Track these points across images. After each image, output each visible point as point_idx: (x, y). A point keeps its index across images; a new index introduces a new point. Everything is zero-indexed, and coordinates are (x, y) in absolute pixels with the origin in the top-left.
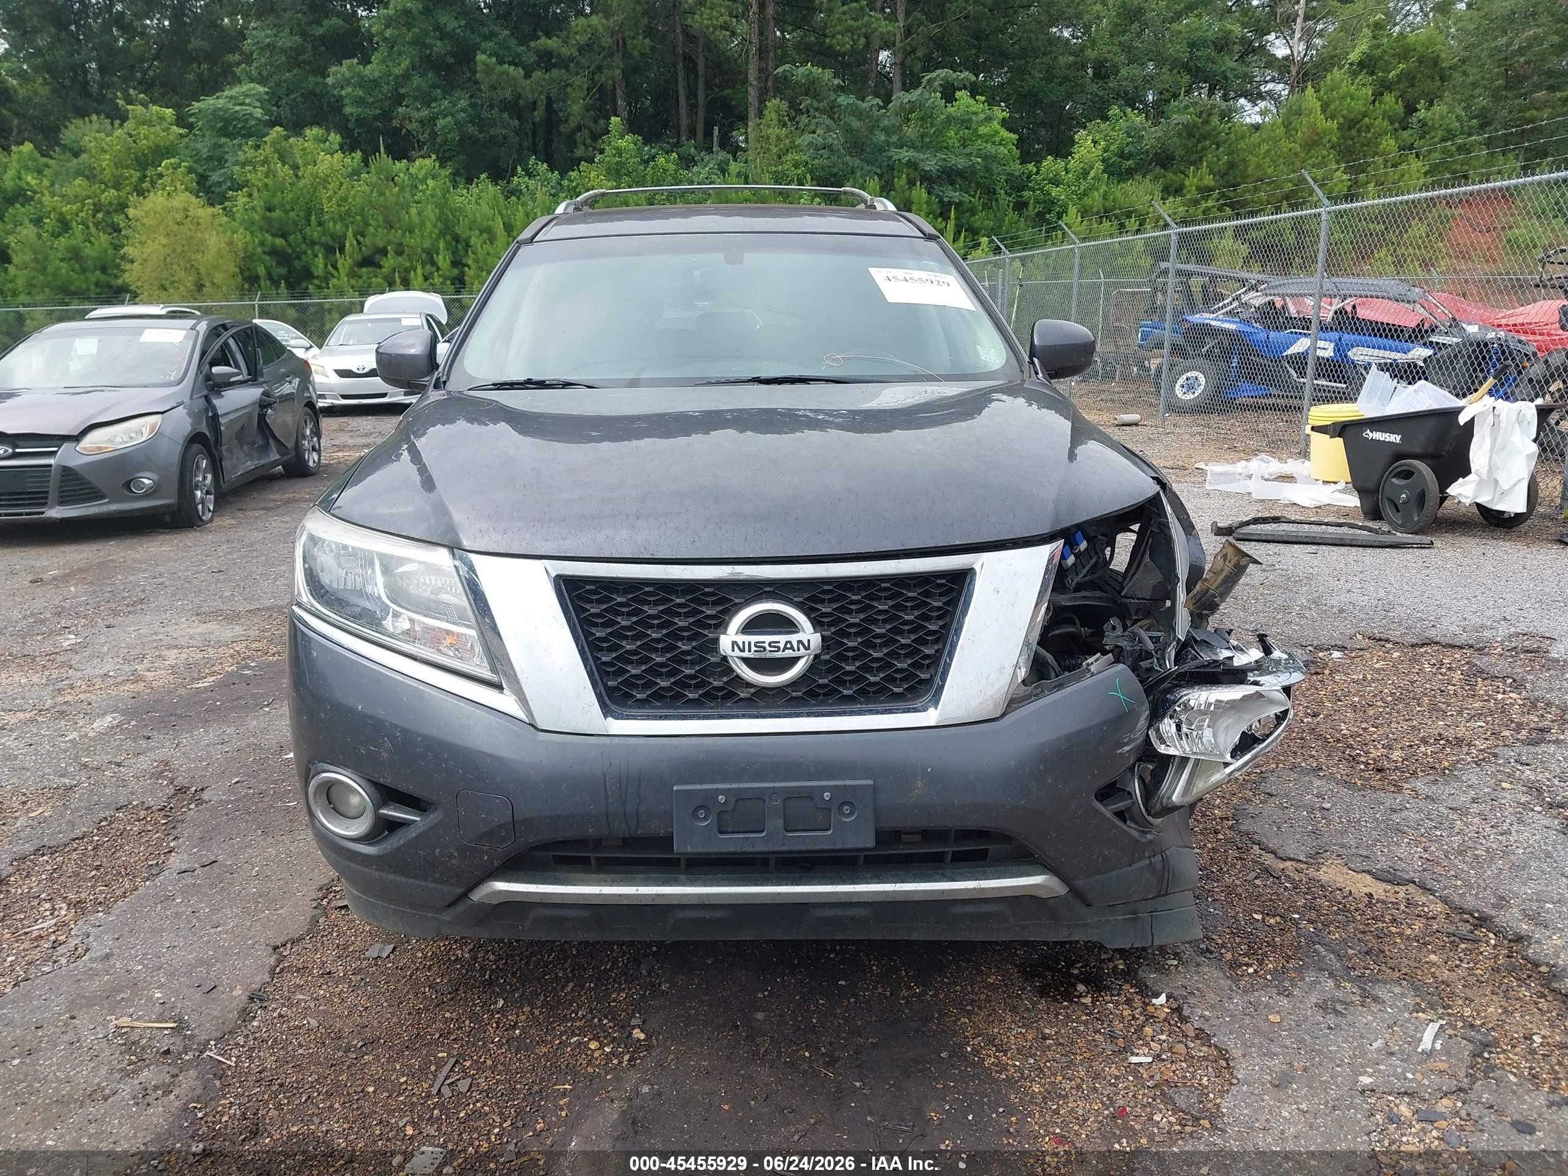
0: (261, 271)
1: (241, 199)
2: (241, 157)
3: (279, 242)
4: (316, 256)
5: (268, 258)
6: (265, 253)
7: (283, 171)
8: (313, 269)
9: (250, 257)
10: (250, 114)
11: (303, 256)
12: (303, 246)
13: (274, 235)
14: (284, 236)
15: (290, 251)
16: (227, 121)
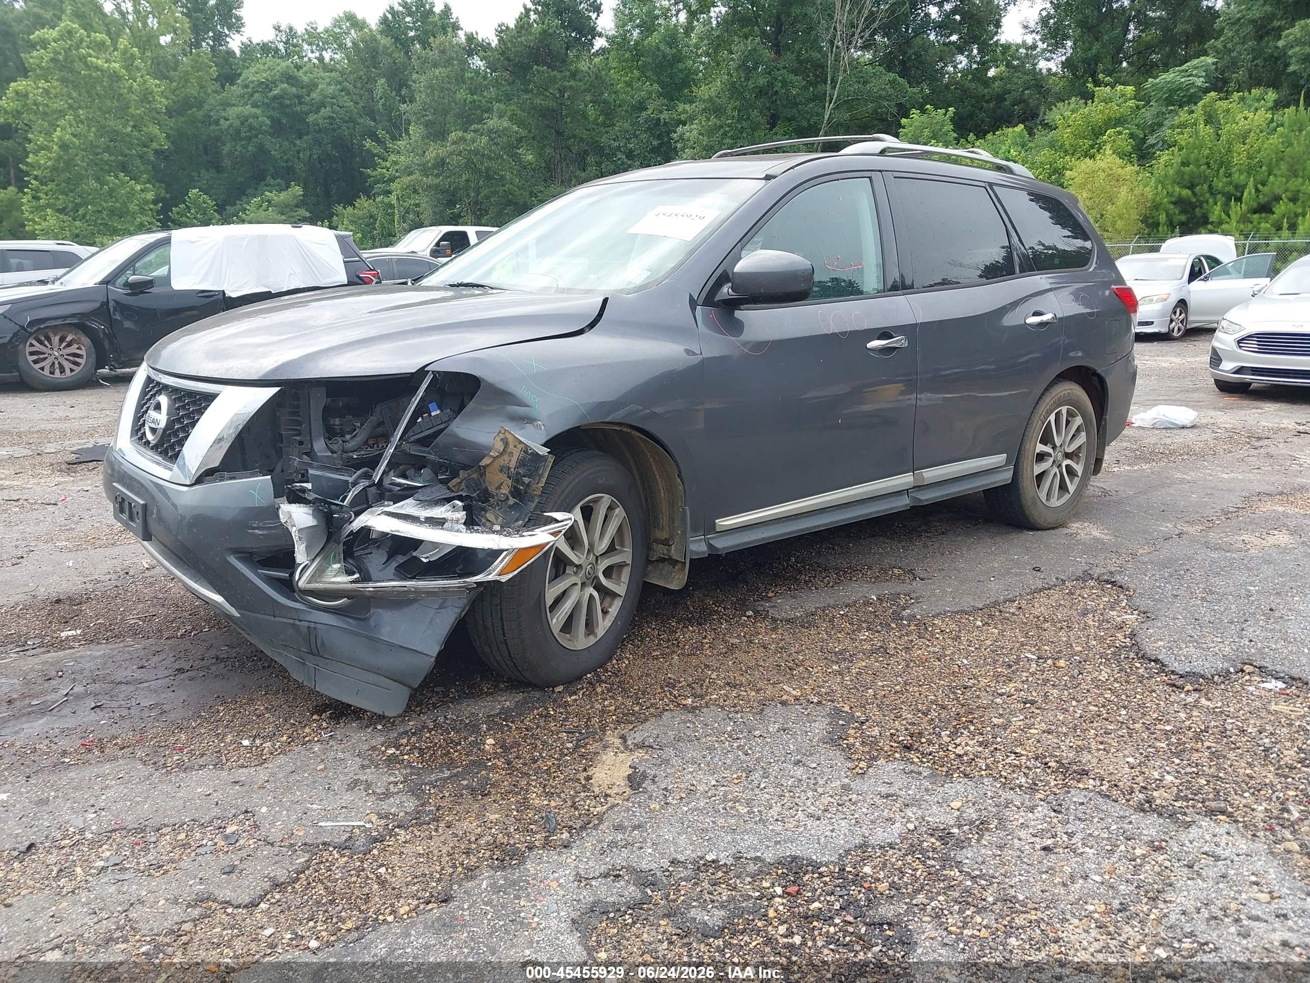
0: (1163, 218)
1: (1165, 157)
2: (1177, 121)
3: (1186, 193)
4: (1216, 204)
5: (1172, 207)
6: (1171, 202)
7: (1206, 131)
8: (1210, 215)
9: (1156, 207)
10: (1193, 83)
11: (1205, 205)
12: (1207, 195)
13: (1181, 188)
14: (1191, 187)
15: (1194, 200)
16: (1172, 92)
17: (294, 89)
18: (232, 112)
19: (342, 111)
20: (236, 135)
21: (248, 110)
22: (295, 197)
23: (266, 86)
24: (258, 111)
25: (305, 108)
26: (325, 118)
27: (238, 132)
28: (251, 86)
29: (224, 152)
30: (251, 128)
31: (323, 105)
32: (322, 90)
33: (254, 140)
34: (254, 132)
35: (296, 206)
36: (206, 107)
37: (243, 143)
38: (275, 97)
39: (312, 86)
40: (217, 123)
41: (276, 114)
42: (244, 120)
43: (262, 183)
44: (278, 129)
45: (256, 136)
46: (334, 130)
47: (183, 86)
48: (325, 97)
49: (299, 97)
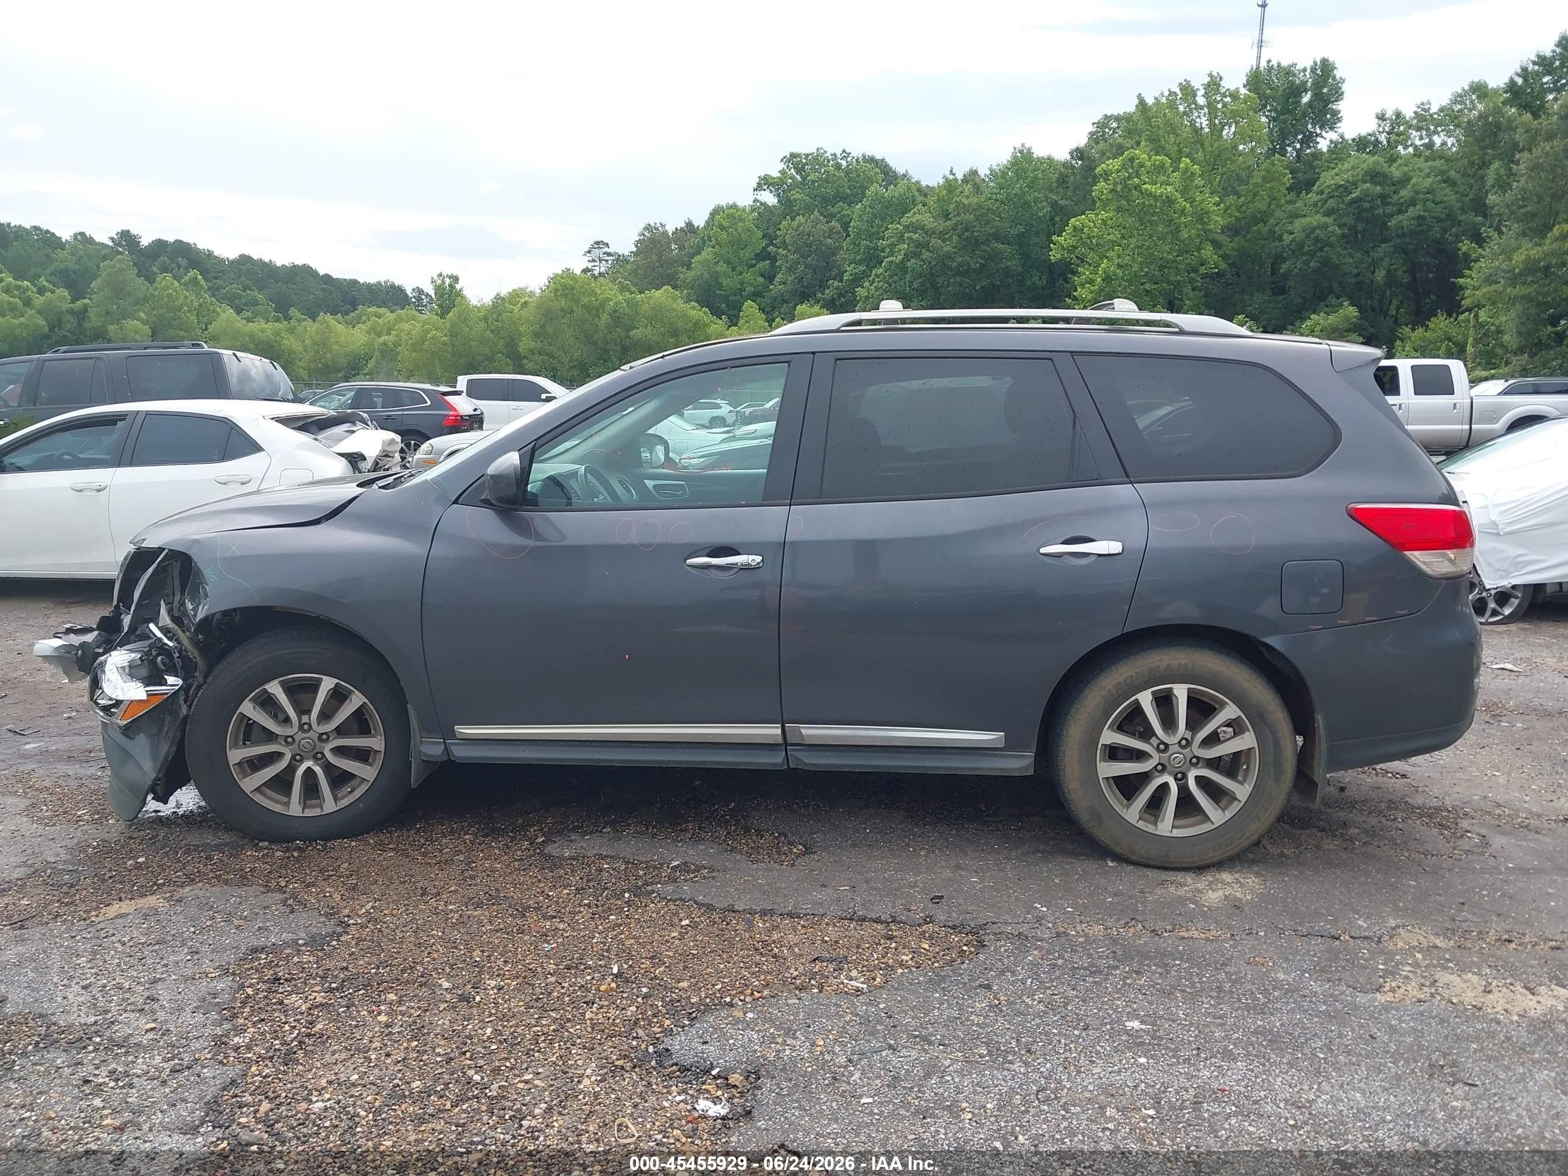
17: (1378, 188)
18: (1299, 224)
19: (1439, 208)
20: (1298, 249)
21: (1317, 219)
22: (1347, 319)
23: (1344, 189)
24: (1329, 220)
25: (1389, 209)
26: (1413, 219)
27: (1301, 246)
28: (1326, 191)
29: (1282, 271)
30: (1317, 240)
31: (1413, 203)
32: (1417, 184)
33: (1319, 254)
34: (1319, 245)
35: (1348, 331)
36: (1272, 221)
37: (1305, 258)
38: (1353, 201)
39: (1405, 180)
40: (1280, 239)
41: (1350, 220)
42: (1309, 232)
43: (1323, 303)
44: (1352, 238)
45: (1321, 249)
46: (1422, 232)
47: (1250, 201)
48: (1417, 193)
49: (1384, 197)
